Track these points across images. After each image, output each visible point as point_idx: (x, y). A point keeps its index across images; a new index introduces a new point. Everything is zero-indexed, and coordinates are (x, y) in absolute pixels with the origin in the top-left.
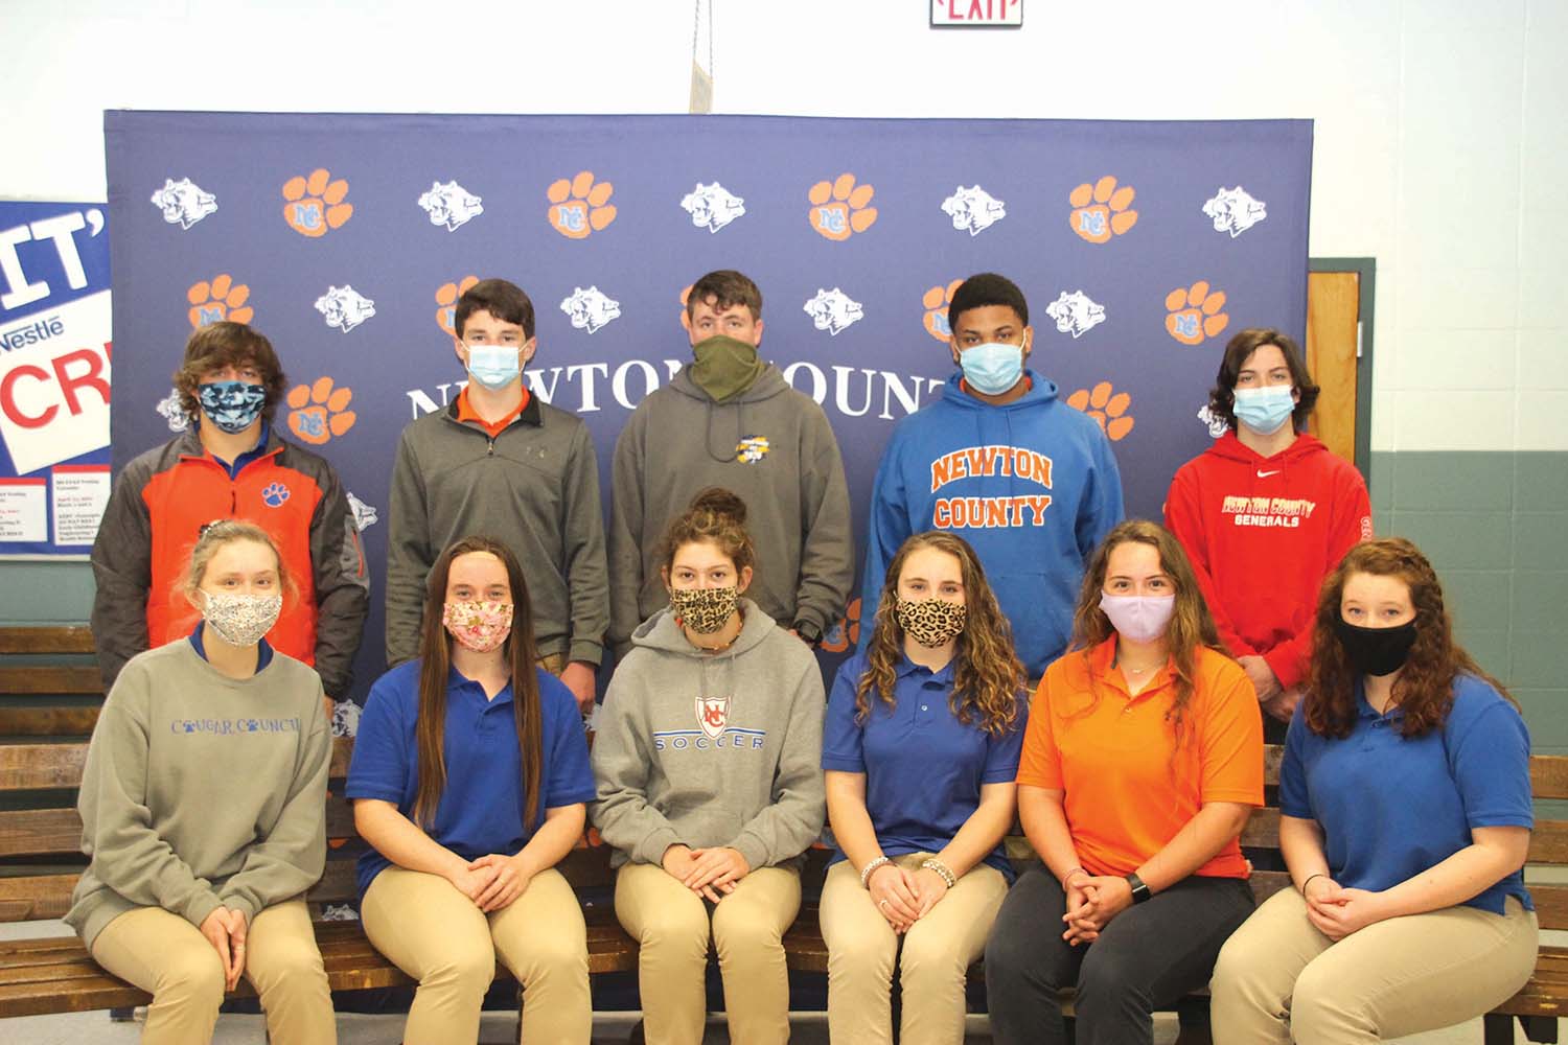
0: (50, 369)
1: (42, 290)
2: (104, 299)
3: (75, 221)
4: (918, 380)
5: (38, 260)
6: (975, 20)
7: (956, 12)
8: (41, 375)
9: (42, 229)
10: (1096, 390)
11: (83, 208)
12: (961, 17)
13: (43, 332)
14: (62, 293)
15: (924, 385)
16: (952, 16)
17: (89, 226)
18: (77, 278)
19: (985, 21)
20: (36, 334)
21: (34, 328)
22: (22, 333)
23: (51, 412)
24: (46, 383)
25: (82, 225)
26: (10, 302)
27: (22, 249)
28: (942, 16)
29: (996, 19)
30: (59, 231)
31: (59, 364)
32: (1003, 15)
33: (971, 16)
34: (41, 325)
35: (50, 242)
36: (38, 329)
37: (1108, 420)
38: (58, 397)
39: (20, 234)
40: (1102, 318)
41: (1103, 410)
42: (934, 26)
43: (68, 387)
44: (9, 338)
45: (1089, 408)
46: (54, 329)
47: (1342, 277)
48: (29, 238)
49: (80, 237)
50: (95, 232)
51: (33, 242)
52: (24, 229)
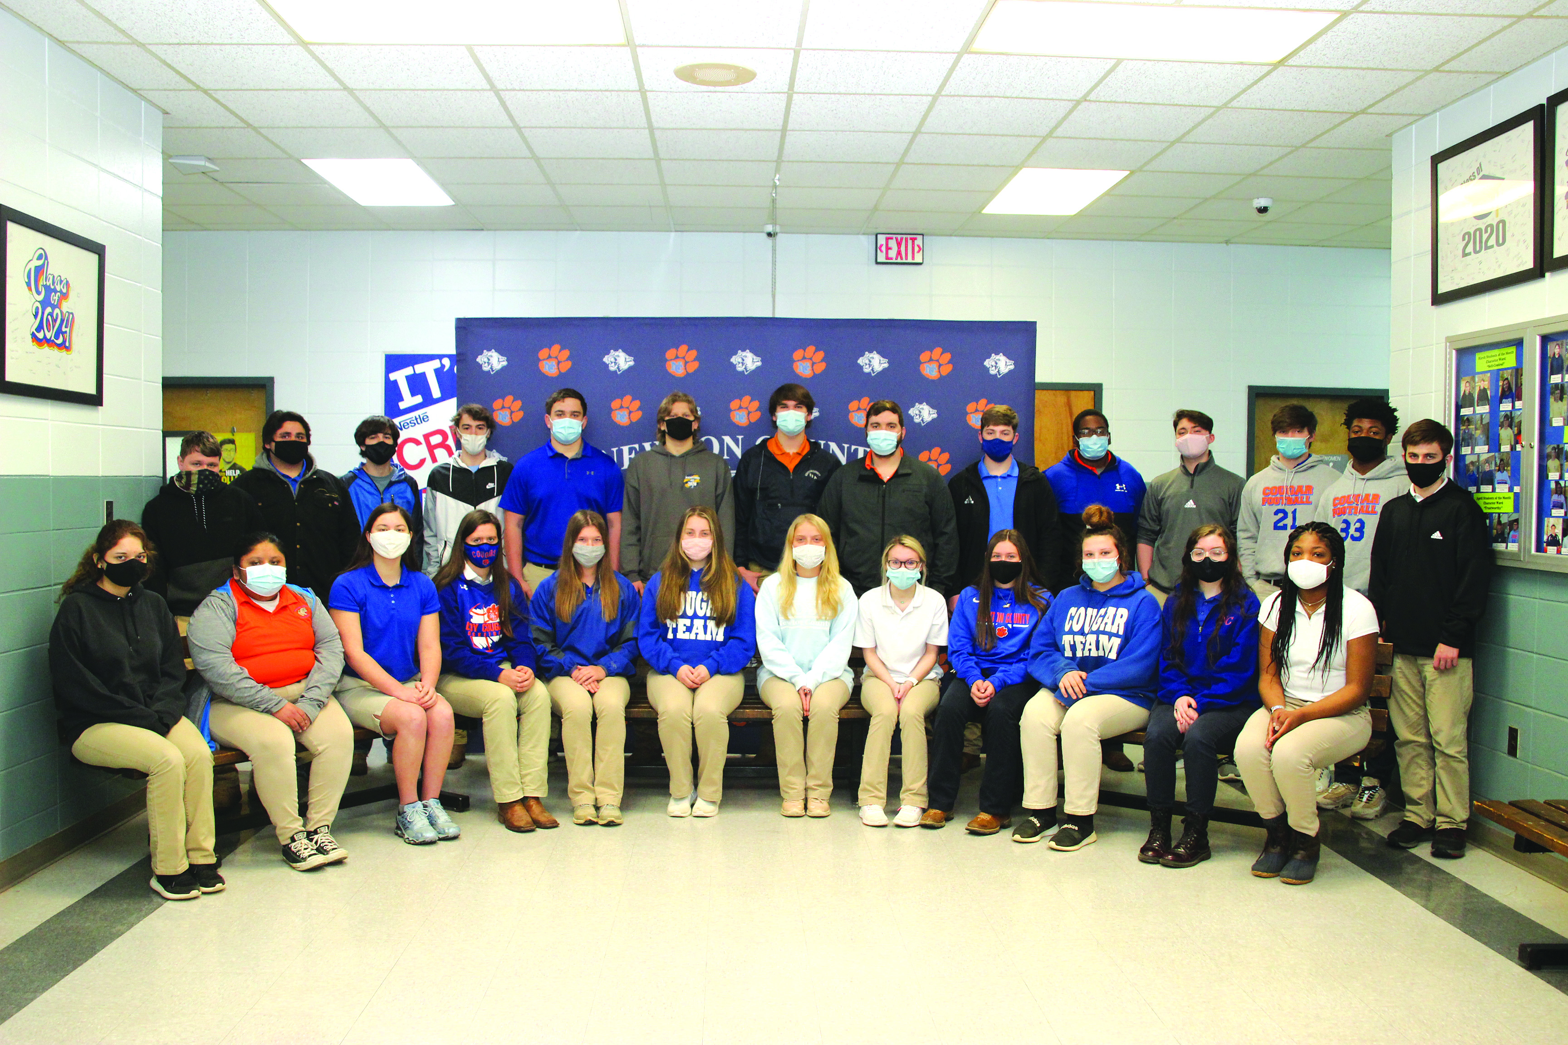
0: (422, 440)
1: (419, 399)
2: (454, 401)
3: (436, 364)
4: (846, 446)
5: (418, 384)
6: (899, 260)
7: (889, 256)
8: (418, 443)
9: (420, 368)
10: (933, 451)
11: (440, 357)
12: (891, 259)
13: (419, 422)
14: (429, 401)
15: (849, 448)
16: (887, 258)
17: (443, 366)
18: (436, 393)
19: (904, 261)
20: (415, 422)
21: (414, 419)
22: (408, 421)
23: (422, 462)
24: (420, 446)
25: (439, 366)
26: (402, 405)
27: (409, 379)
28: (882, 258)
29: (910, 260)
30: (428, 369)
31: (427, 437)
32: (913, 258)
33: (897, 259)
34: (418, 417)
35: (423, 375)
36: (416, 419)
37: (939, 466)
38: (426, 454)
39: (409, 371)
40: (935, 416)
41: (936, 461)
42: (877, 263)
43: (431, 449)
44: (402, 424)
45: (930, 460)
46: (424, 419)
47: (1086, 393)
48: (413, 373)
49: (438, 372)
50: (446, 369)
51: (415, 375)
52: (411, 368)
